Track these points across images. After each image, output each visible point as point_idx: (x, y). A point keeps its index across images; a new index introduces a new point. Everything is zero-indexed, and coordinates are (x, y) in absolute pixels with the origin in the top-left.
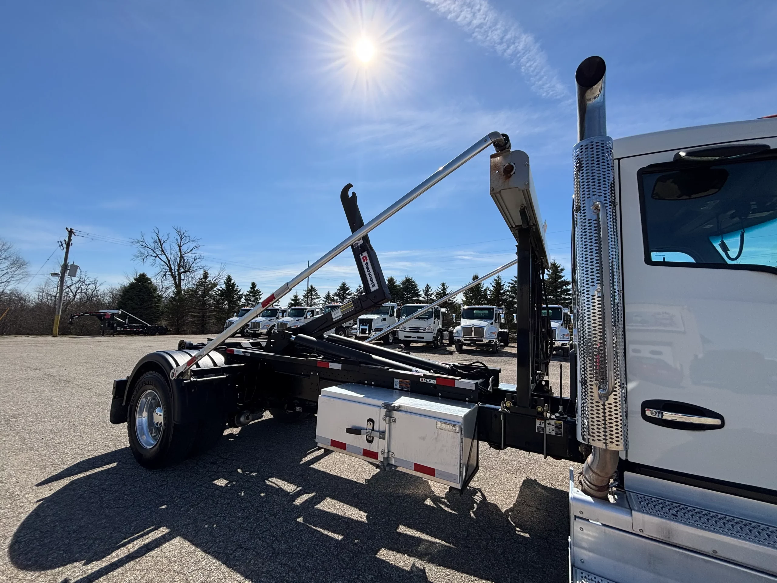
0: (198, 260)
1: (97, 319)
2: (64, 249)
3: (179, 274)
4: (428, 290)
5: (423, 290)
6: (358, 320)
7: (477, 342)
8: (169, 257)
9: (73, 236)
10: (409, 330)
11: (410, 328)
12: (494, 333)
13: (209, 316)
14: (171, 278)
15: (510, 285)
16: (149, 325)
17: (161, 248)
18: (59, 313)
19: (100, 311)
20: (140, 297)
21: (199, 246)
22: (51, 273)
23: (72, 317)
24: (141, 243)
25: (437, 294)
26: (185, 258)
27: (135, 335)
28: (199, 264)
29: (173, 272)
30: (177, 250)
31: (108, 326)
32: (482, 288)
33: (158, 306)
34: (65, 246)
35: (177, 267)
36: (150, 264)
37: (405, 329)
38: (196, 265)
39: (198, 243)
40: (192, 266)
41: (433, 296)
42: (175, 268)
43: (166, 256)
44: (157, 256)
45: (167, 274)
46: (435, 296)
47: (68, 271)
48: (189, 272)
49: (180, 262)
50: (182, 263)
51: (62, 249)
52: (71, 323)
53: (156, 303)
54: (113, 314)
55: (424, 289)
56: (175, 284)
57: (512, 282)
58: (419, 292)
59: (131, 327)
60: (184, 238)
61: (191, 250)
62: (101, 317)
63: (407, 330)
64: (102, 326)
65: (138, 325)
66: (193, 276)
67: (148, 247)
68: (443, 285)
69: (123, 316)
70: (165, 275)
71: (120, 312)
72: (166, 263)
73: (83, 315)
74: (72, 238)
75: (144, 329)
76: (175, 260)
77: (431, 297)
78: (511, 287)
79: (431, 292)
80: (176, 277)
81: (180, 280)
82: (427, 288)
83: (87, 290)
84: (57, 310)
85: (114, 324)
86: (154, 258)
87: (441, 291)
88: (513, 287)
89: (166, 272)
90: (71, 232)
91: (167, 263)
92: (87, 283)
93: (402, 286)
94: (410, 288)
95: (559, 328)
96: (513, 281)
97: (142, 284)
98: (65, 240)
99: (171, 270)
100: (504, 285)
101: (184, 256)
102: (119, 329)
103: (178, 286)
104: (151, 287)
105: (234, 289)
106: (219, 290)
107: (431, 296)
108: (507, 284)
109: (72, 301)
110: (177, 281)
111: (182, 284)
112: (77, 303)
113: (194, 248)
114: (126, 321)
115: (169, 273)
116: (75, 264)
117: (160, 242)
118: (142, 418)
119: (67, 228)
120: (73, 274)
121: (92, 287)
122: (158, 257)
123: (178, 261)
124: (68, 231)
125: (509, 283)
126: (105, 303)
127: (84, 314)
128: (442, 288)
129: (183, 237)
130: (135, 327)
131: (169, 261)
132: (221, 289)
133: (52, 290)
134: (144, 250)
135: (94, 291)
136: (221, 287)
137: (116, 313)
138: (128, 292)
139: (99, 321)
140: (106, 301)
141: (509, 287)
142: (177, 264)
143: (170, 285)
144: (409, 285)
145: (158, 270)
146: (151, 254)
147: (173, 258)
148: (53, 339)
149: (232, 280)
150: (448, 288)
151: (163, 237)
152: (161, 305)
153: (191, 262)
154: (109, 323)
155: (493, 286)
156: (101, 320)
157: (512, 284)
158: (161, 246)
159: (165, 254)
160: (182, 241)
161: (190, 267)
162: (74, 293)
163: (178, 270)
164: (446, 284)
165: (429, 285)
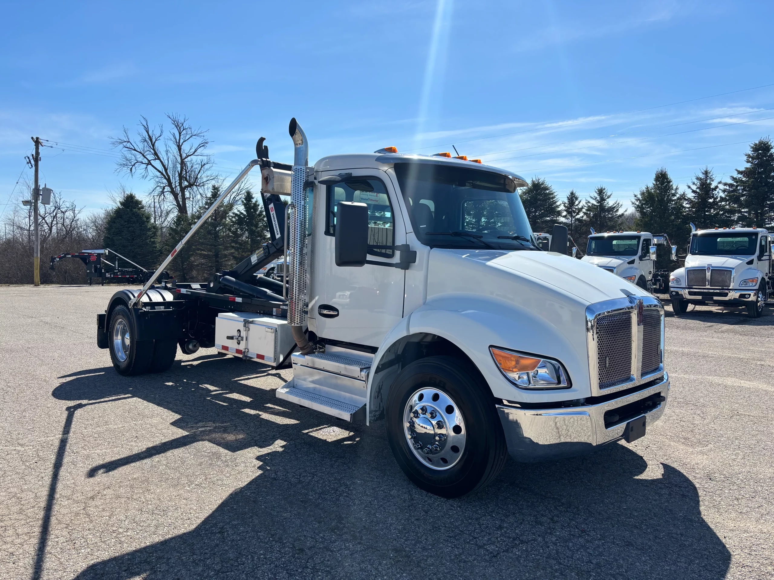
0: (206, 166)
1: (81, 261)
2: (32, 166)
3: (183, 190)
4: (573, 202)
5: (565, 204)
7: (715, 298)
8: (166, 163)
9: (40, 147)
12: (752, 280)
13: (226, 256)
14: (170, 197)
15: (728, 188)
16: (145, 270)
17: (154, 150)
18: (37, 255)
19: (83, 251)
20: (130, 229)
21: (206, 143)
22: (23, 201)
23: (53, 260)
24: (125, 144)
25: (590, 209)
26: (189, 165)
27: (129, 284)
28: (209, 173)
29: (174, 186)
30: (175, 152)
31: (96, 271)
32: (674, 195)
33: (154, 241)
34: (33, 162)
35: (178, 178)
36: (141, 176)
38: (205, 174)
39: (205, 138)
40: (199, 176)
41: (581, 214)
42: (175, 181)
43: (161, 162)
44: (149, 163)
45: (165, 190)
46: (585, 213)
47: (41, 196)
48: (196, 185)
49: (182, 170)
50: (185, 173)
51: (31, 167)
52: (52, 268)
53: (151, 238)
54: (99, 255)
55: (566, 201)
56: (177, 206)
58: (557, 207)
59: (123, 273)
60: (184, 132)
61: (195, 151)
62: (85, 259)
64: (88, 271)
65: (130, 269)
66: (201, 192)
67: (135, 150)
68: (601, 192)
69: (111, 257)
70: (163, 192)
71: (107, 251)
72: (162, 174)
73: (65, 257)
74: (39, 151)
75: (138, 275)
76: (175, 167)
77: (578, 217)
78: (729, 192)
79: (580, 207)
80: (178, 194)
81: (184, 199)
82: (572, 198)
83: (64, 219)
84: (35, 251)
85: (102, 268)
86: (145, 166)
87: (595, 203)
88: (732, 191)
89: (164, 188)
90: (37, 142)
91: (164, 173)
92: (63, 210)
94: (541, 199)
97: (131, 210)
98: (33, 155)
99: (170, 184)
100: (715, 188)
101: (186, 160)
102: (108, 275)
103: (182, 209)
104: (143, 215)
105: (258, 213)
106: (236, 215)
107: (578, 214)
108: (721, 187)
109: (49, 236)
110: (180, 200)
111: (187, 205)
112: (54, 239)
113: (200, 147)
114: (115, 265)
115: (167, 189)
116: (47, 187)
117: (151, 140)
118: (118, 340)
119: (32, 138)
120: (46, 202)
121: (69, 214)
122: (151, 164)
123: (179, 169)
124: (34, 141)
125: (727, 184)
126: (89, 239)
127: (66, 255)
128: (598, 198)
129: (182, 129)
130: (128, 272)
131: (166, 170)
132: (238, 213)
133: (24, 221)
134: (130, 155)
135: (72, 221)
136: (238, 211)
137: (102, 254)
138: (114, 222)
139: (83, 265)
140: (90, 236)
141: (724, 191)
142: (177, 174)
143: (171, 207)
144: (540, 194)
145: (151, 185)
146: (140, 160)
147: (171, 165)
148: (36, 289)
149: (253, 198)
150: (609, 197)
151: (155, 132)
152: (158, 239)
153: (197, 167)
154: (96, 268)
155: (694, 192)
156: (86, 263)
157: (731, 185)
158: (153, 145)
159: (159, 159)
160: (182, 137)
161: (197, 178)
162: (50, 225)
163: (180, 184)
164: (606, 189)
165: (574, 192)
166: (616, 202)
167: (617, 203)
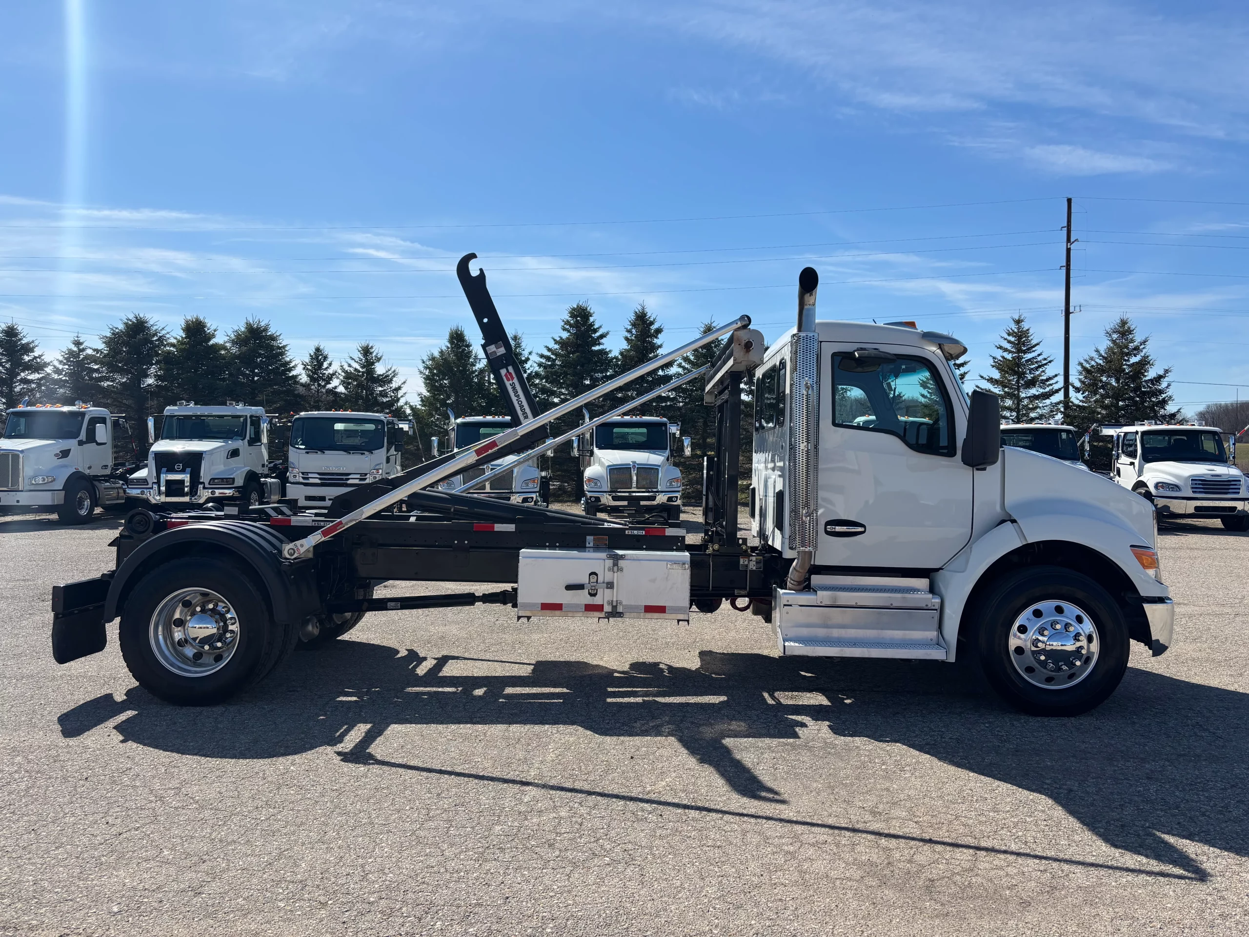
4: (320, 364)
5: (305, 365)
6: (151, 457)
10: (318, 481)
11: (319, 474)
15: (544, 361)
25: (348, 376)
32: (473, 365)
37: (307, 479)
41: (335, 382)
46: (342, 382)
55: (307, 360)
57: (549, 354)
58: (290, 370)
63: (311, 481)
68: (366, 351)
77: (329, 386)
78: (545, 367)
79: (330, 371)
82: (318, 358)
87: (358, 367)
88: (550, 366)
93: (234, 350)
94: (260, 355)
95: (663, 466)
96: (549, 350)
100: (528, 359)
107: (328, 383)
125: (542, 356)
128: (363, 360)
141: (540, 365)
144: (261, 346)
150: (379, 360)
157: (548, 358)
164: (374, 348)
165: (321, 348)
166: (391, 368)
167: (393, 370)
